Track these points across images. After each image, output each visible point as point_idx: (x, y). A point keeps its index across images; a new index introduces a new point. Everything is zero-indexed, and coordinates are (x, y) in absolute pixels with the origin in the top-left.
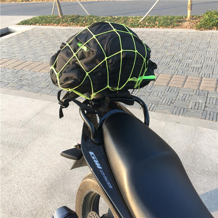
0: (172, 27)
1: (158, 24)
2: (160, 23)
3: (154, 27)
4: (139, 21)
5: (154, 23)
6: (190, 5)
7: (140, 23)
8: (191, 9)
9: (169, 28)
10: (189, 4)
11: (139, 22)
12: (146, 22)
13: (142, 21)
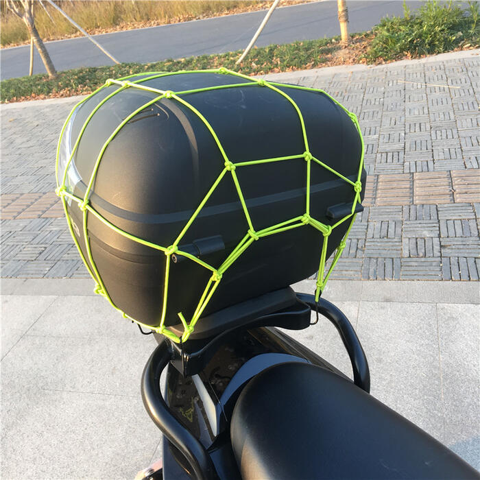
0: (314, 66)
1: (279, 62)
2: (284, 60)
3: (271, 70)
4: (234, 61)
5: (271, 63)
6: (343, 11)
7: (239, 65)
8: (347, 20)
9: (306, 68)
10: (340, 9)
11: (237, 63)
12: (251, 62)
13: (242, 62)
